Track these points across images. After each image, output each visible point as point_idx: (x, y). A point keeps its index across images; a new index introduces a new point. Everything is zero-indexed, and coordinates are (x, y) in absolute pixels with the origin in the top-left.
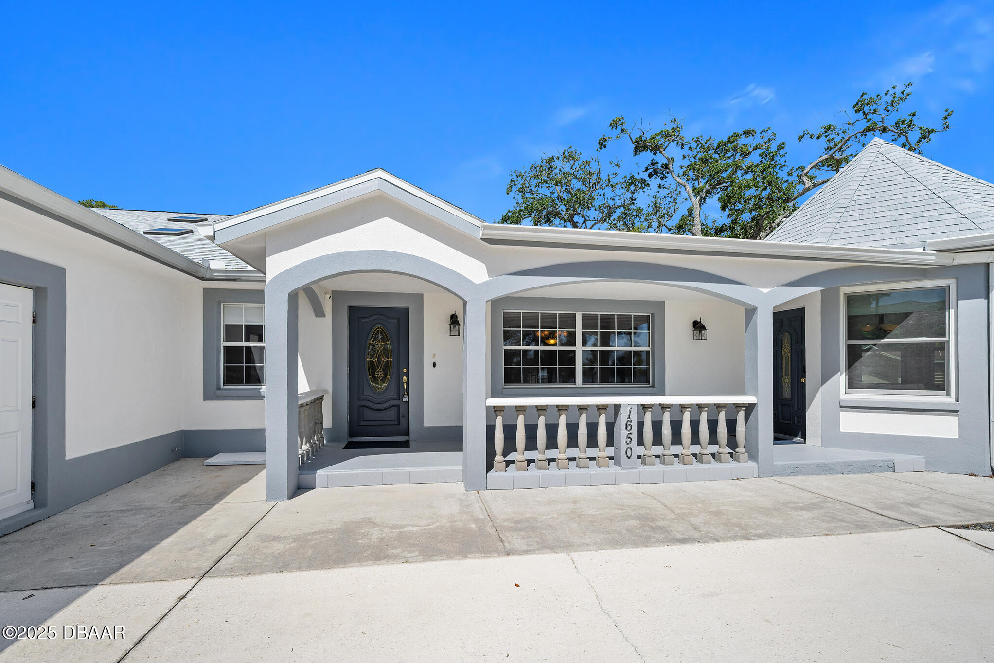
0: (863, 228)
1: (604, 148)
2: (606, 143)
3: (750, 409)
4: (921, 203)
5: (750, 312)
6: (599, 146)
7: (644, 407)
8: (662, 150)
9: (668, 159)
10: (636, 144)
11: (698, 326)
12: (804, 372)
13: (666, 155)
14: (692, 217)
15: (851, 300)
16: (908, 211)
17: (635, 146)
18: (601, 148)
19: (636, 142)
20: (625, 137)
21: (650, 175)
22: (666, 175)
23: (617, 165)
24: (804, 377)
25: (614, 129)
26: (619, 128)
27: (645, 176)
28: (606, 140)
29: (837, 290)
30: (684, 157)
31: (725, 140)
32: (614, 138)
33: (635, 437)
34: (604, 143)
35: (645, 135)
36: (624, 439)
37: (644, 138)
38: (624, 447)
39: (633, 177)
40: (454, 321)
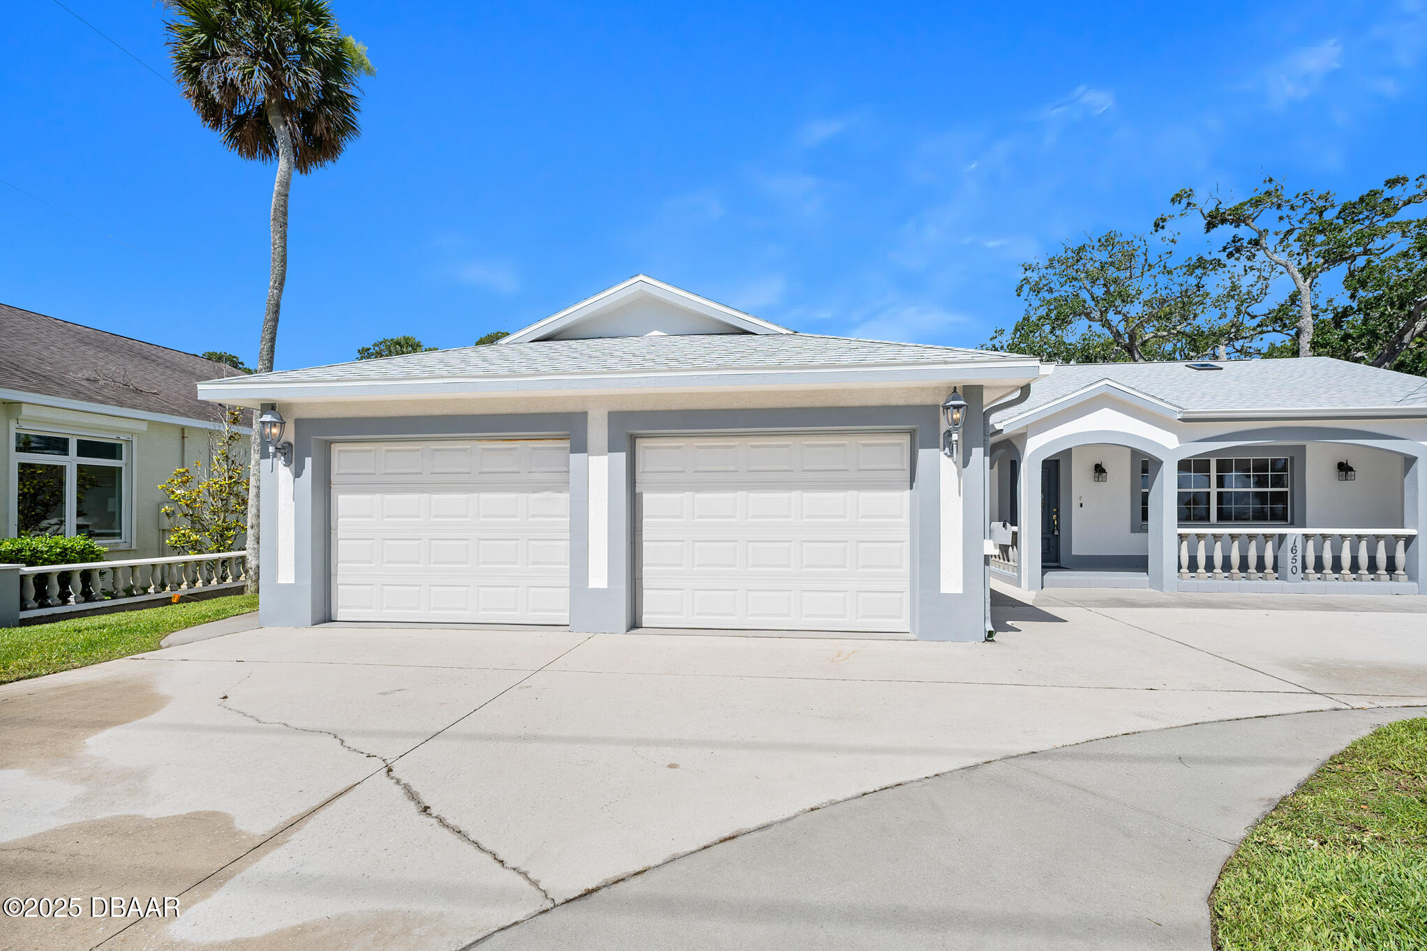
1: (1161, 230)
2: (1164, 224)
3: (1410, 538)
5: (1410, 461)
6: (1154, 228)
7: (1307, 536)
8: (1250, 221)
9: (1260, 233)
10: (1209, 219)
11: (1344, 467)
13: (1256, 228)
14: (1298, 306)
17: (1206, 221)
18: (1156, 231)
19: (1210, 216)
20: (1193, 211)
21: (1231, 255)
22: (1256, 252)
23: (1173, 241)
25: (1176, 204)
26: (1184, 202)
27: (1221, 256)
30: (1279, 217)
31: (1357, 200)
32: (1177, 215)
33: (1299, 559)
34: (1161, 224)
35: (1223, 207)
36: (1289, 561)
37: (1222, 211)
38: (1290, 566)
39: (1201, 258)
40: (1099, 469)
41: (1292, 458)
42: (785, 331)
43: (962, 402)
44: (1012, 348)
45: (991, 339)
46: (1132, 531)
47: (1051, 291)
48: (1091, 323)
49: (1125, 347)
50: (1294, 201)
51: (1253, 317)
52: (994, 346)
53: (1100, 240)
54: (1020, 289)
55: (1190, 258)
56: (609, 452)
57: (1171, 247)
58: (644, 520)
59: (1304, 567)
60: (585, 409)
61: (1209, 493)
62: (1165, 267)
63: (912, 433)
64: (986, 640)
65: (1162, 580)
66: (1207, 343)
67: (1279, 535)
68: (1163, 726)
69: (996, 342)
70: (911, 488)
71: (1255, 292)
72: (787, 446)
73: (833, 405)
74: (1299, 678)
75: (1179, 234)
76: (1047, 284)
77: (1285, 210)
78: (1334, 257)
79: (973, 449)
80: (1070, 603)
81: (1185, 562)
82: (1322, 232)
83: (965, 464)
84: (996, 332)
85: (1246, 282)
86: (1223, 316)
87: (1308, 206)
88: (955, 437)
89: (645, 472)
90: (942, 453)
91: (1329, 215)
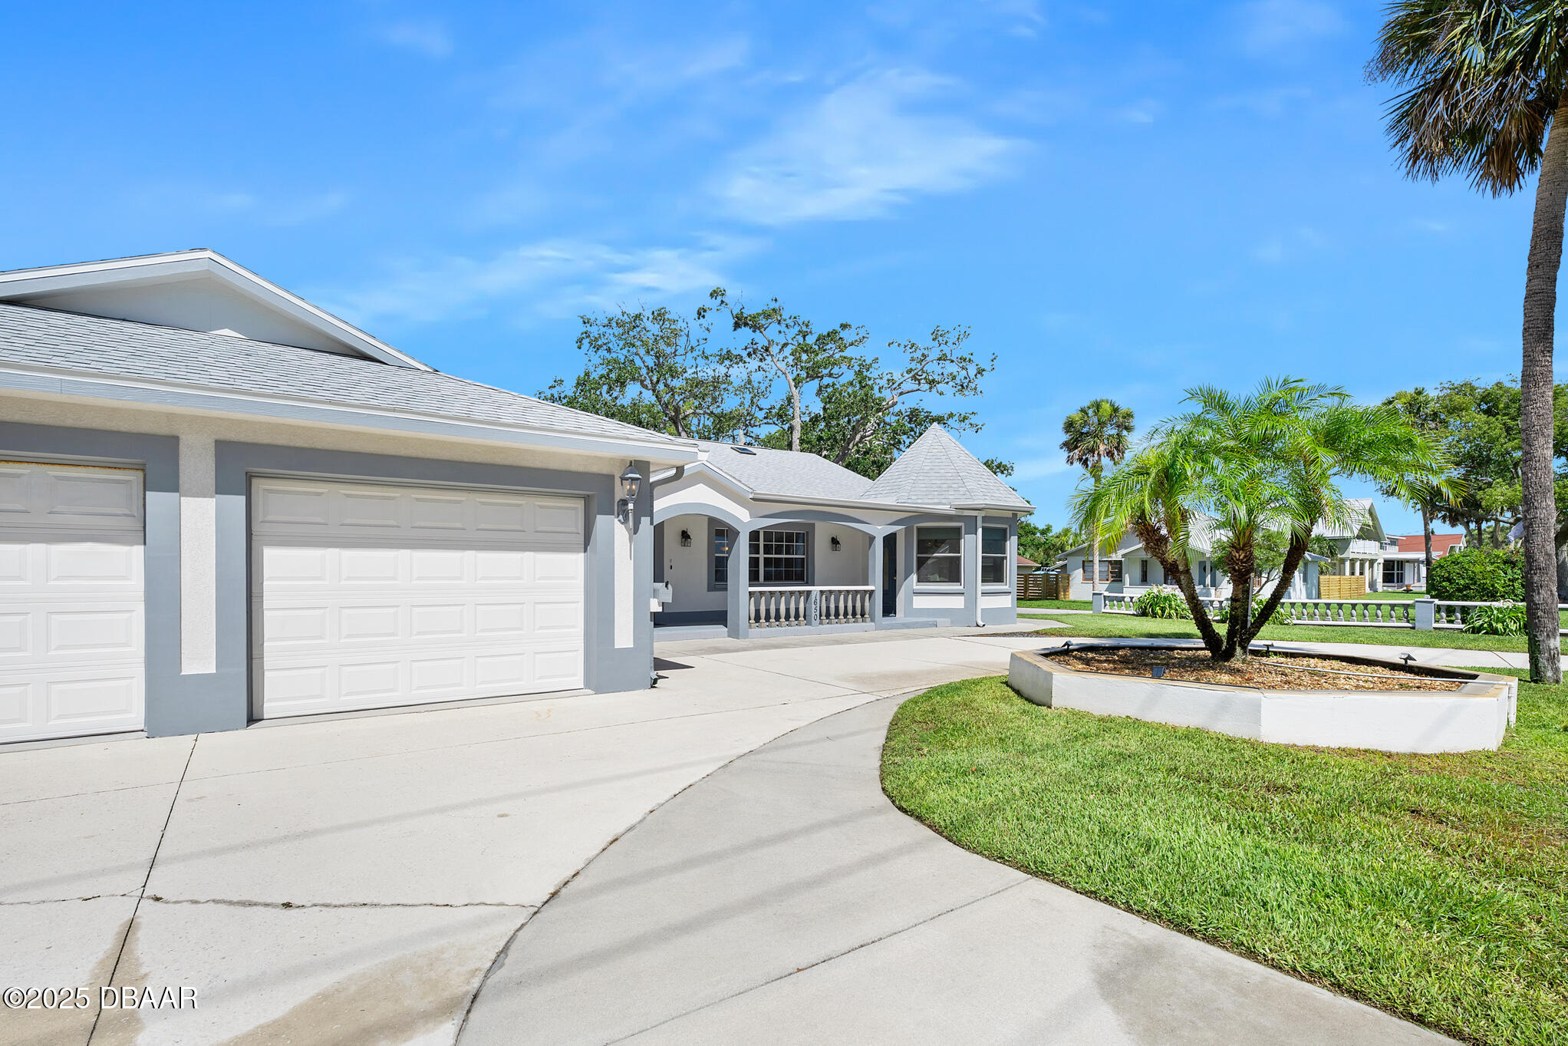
0: (925, 489)
1: (701, 318)
2: (704, 314)
3: (871, 592)
4: (952, 478)
5: (872, 539)
6: (696, 316)
7: (822, 592)
8: (762, 330)
9: (768, 342)
10: (736, 319)
11: (835, 542)
12: (896, 572)
13: (767, 337)
14: (792, 408)
15: (919, 529)
16: (946, 482)
17: (734, 321)
18: (699, 318)
19: (737, 317)
20: (725, 311)
21: (749, 355)
22: (766, 357)
23: (708, 329)
24: (895, 576)
25: (714, 299)
27: (744, 354)
28: (705, 311)
29: (913, 526)
30: (780, 332)
31: (825, 333)
32: (714, 310)
33: (818, 608)
34: (702, 313)
35: (746, 313)
36: (813, 610)
37: (745, 315)
38: (813, 614)
39: (729, 351)
40: (685, 535)
41: (807, 532)
42: (423, 368)
43: (638, 476)
44: (571, 403)
45: (550, 388)
46: (708, 591)
47: (609, 350)
48: (643, 390)
49: (671, 419)
50: (789, 321)
51: (761, 409)
52: (552, 395)
53: (653, 313)
54: (580, 341)
55: (721, 349)
56: (216, 493)
57: (706, 334)
58: (265, 583)
59: (821, 616)
60: (175, 433)
61: (758, 558)
62: (703, 352)
63: (587, 499)
64: (652, 687)
65: (738, 630)
66: (729, 425)
67: (807, 591)
68: (807, 723)
69: (554, 391)
70: (585, 551)
71: (763, 388)
72: (459, 502)
73: (515, 464)
74: (853, 686)
75: (712, 324)
76: (606, 344)
77: (783, 328)
78: (813, 373)
79: (642, 518)
80: (685, 654)
81: (753, 615)
82: (806, 352)
83: (636, 532)
84: (555, 381)
85: (757, 377)
86: (742, 403)
87: (797, 328)
88: (631, 506)
89: (266, 522)
90: (616, 520)
91: (811, 340)
